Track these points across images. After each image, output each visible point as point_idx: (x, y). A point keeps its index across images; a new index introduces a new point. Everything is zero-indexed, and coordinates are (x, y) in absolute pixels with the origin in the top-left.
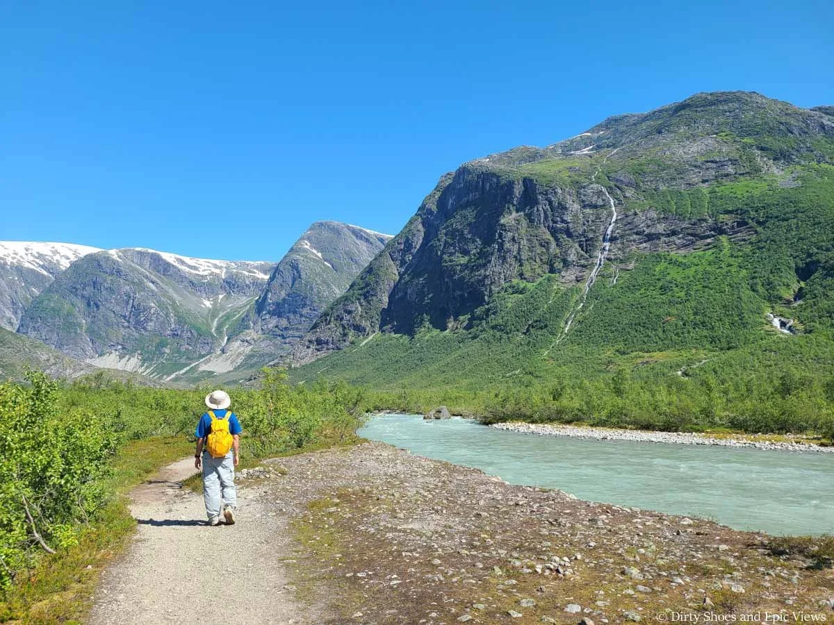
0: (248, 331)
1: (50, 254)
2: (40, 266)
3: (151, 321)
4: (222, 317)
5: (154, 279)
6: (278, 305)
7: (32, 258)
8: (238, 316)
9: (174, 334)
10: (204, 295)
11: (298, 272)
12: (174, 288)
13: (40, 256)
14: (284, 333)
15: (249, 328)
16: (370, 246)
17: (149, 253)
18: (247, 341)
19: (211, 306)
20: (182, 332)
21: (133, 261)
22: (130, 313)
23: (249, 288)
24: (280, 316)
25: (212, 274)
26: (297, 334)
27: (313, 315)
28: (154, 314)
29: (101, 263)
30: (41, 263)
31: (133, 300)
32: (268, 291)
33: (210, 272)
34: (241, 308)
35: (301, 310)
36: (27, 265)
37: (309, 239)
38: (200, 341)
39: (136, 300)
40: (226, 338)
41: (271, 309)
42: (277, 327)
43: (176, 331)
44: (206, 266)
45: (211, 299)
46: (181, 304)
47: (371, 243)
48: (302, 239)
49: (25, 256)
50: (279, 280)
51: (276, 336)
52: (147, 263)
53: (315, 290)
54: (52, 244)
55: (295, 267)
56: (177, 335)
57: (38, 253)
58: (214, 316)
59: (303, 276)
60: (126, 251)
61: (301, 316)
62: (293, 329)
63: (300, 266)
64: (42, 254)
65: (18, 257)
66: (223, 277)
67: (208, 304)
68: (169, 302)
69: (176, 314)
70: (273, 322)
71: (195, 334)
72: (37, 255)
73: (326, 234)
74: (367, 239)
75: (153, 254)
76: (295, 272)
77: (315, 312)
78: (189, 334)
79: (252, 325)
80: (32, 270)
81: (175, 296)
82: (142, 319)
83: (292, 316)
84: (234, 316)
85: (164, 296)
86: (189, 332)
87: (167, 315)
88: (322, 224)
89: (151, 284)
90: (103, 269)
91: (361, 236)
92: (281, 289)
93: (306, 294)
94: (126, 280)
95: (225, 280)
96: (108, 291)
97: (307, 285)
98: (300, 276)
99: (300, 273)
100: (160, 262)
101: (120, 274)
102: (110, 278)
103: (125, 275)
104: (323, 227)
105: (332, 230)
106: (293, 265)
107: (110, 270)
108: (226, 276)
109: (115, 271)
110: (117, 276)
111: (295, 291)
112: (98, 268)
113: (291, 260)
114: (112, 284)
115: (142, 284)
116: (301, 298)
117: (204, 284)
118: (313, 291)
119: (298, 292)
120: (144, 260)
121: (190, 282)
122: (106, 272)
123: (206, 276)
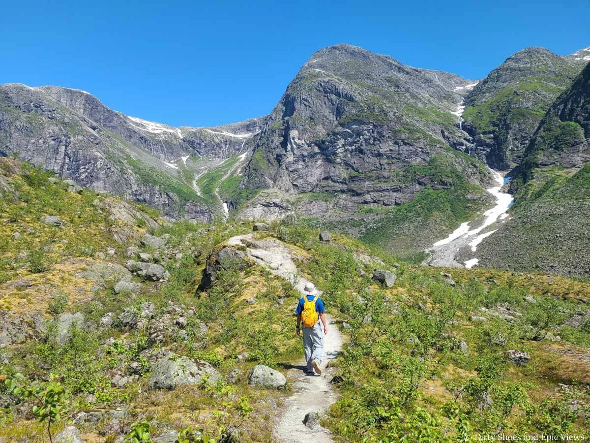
0: (266, 191)
3: (98, 179)
4: (200, 180)
5: (95, 124)
6: (321, 145)
8: (225, 177)
9: (139, 200)
10: (162, 156)
11: (338, 94)
12: (122, 142)
14: (354, 186)
15: (268, 187)
17: (83, 94)
18: (276, 205)
19: (177, 168)
20: (152, 195)
21: (59, 101)
22: (62, 167)
23: (221, 148)
24: (329, 159)
25: (165, 133)
26: (385, 186)
27: (407, 153)
28: (101, 169)
29: (10, 95)
31: (66, 146)
32: (287, 129)
33: (162, 131)
34: (223, 167)
35: (374, 148)
37: (321, 66)
38: (187, 208)
39: (71, 145)
40: (225, 205)
41: (305, 153)
42: (326, 179)
43: (140, 195)
44: (154, 128)
45: (173, 161)
46: (139, 160)
48: (311, 66)
51: (331, 193)
52: (79, 104)
53: (391, 114)
55: (328, 90)
56: (145, 200)
58: (189, 178)
59: (358, 98)
60: (49, 88)
61: (379, 155)
62: (369, 179)
63: (341, 88)
66: (182, 137)
67: (172, 166)
68: (120, 154)
69: (137, 170)
70: (316, 172)
71: (176, 198)
75: (87, 95)
76: (334, 97)
77: (406, 147)
78: (164, 198)
79: (271, 182)
81: (127, 150)
82: (83, 176)
83: (354, 160)
84: (222, 176)
85: (113, 146)
86: (164, 196)
87: (122, 171)
88: (335, 48)
89: (91, 130)
90: (13, 103)
91: (390, 65)
92: (313, 123)
93: (377, 120)
94: (52, 119)
95: (184, 140)
96: (22, 132)
97: (374, 108)
98: (351, 99)
99: (346, 95)
100: (99, 109)
101: (42, 110)
102: (26, 116)
103: (50, 111)
104: (337, 52)
105: (353, 53)
106: (324, 89)
107: (25, 104)
108: (185, 135)
109: (32, 106)
110: (36, 112)
111: (356, 118)
112: (7, 102)
113: (317, 83)
114: (30, 123)
115: (77, 126)
116: (371, 127)
117: (160, 142)
118: (388, 117)
119: (361, 118)
120: (76, 101)
121: (142, 138)
122: (18, 107)
123: (159, 134)
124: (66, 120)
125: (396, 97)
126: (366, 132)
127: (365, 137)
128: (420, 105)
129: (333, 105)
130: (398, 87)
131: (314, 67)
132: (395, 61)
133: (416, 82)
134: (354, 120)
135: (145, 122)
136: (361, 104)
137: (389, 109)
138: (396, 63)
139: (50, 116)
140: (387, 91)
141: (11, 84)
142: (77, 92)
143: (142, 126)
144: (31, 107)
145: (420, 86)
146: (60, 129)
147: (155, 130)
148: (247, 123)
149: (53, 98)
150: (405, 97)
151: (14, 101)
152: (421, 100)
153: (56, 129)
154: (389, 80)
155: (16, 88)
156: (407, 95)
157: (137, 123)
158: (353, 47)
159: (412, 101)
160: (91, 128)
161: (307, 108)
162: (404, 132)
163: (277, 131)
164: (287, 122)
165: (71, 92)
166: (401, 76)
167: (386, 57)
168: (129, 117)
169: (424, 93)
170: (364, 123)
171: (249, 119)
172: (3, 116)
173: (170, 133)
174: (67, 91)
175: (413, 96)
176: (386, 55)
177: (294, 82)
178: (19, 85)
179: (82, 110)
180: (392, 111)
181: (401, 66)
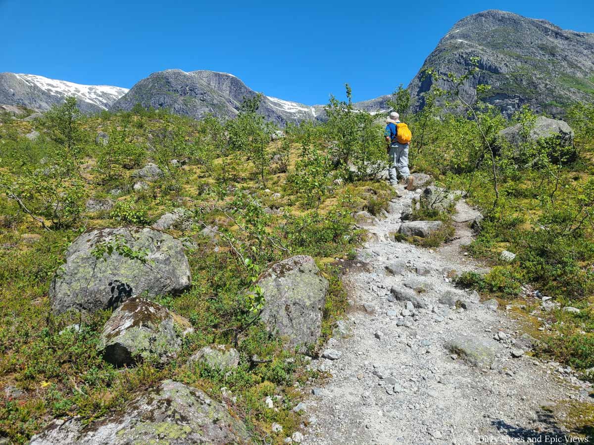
1: (116, 94)
2: (103, 104)
5: (238, 105)
7: (93, 96)
13: (104, 94)
16: (566, 42)
17: (228, 77)
21: (209, 84)
25: (300, 112)
29: (170, 80)
30: (105, 101)
32: (422, 105)
33: (297, 110)
36: (88, 101)
37: (464, 36)
44: (290, 107)
47: (567, 38)
49: (87, 95)
50: (439, 86)
52: (226, 86)
54: (118, 88)
57: (103, 92)
60: (201, 72)
64: (106, 94)
65: (79, 94)
66: (315, 116)
72: (101, 94)
73: (490, 26)
74: (557, 34)
75: (233, 78)
80: (91, 105)
88: (481, 15)
90: (172, 87)
91: (546, 30)
92: (450, 99)
93: (525, 93)
94: (203, 101)
95: (317, 119)
96: (180, 114)
97: (522, 80)
98: (495, 71)
99: (490, 66)
100: (242, 91)
101: (195, 93)
102: (182, 98)
103: (202, 94)
104: (484, 19)
105: (502, 20)
106: (466, 61)
107: (182, 87)
108: (319, 114)
109: (188, 89)
110: (191, 95)
111: (500, 91)
112: (167, 86)
113: (458, 56)
114: (185, 105)
115: (224, 107)
116: (517, 101)
117: (295, 121)
118: (538, 89)
119: (505, 92)
120: (223, 84)
121: (279, 117)
122: (176, 91)
123: (294, 113)
124: (215, 102)
125: (550, 67)
126: (511, 107)
127: (509, 112)
128: (579, 75)
129: (475, 78)
130: (554, 55)
131: (456, 38)
132: (552, 25)
133: (576, 48)
134: (498, 93)
135: (282, 102)
136: (507, 76)
137: (540, 81)
138: (553, 28)
139: (201, 98)
140: (539, 60)
141: (170, 70)
142: (224, 75)
143: (279, 105)
144: (186, 90)
145: (581, 53)
146: (210, 111)
147: (291, 109)
148: (381, 100)
149: (204, 82)
150: (562, 66)
151: (173, 85)
152: (580, 68)
153: (207, 110)
154: (542, 48)
155: (175, 74)
156: (563, 64)
157: (275, 103)
158: (502, 12)
159: (569, 70)
160: (236, 109)
161: (446, 82)
162: (556, 106)
163: (411, 107)
164: (423, 98)
165: (219, 75)
166: (559, 43)
167: (542, 22)
168: (268, 97)
169: (586, 60)
170: (509, 97)
171: (382, 96)
172: (164, 99)
173: (305, 112)
174: (216, 75)
175: (571, 65)
176: (541, 20)
177: (433, 55)
178: (176, 70)
179: (228, 92)
180: (543, 83)
181: (559, 31)
